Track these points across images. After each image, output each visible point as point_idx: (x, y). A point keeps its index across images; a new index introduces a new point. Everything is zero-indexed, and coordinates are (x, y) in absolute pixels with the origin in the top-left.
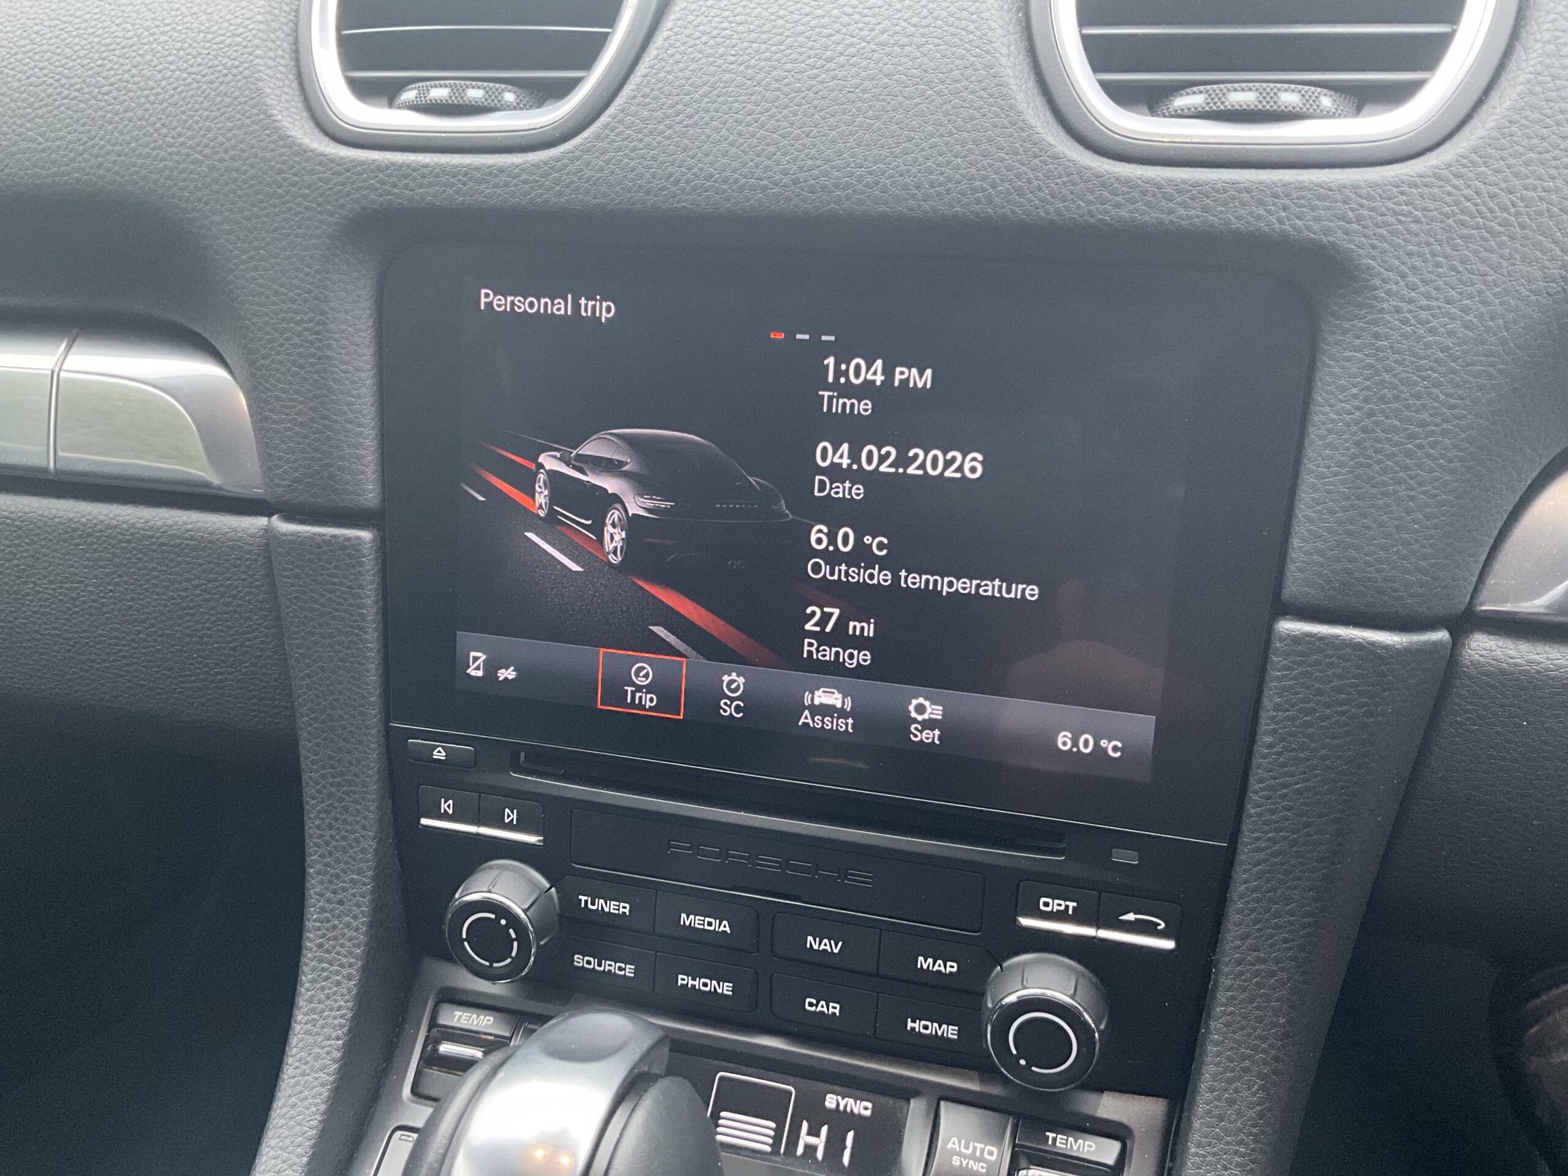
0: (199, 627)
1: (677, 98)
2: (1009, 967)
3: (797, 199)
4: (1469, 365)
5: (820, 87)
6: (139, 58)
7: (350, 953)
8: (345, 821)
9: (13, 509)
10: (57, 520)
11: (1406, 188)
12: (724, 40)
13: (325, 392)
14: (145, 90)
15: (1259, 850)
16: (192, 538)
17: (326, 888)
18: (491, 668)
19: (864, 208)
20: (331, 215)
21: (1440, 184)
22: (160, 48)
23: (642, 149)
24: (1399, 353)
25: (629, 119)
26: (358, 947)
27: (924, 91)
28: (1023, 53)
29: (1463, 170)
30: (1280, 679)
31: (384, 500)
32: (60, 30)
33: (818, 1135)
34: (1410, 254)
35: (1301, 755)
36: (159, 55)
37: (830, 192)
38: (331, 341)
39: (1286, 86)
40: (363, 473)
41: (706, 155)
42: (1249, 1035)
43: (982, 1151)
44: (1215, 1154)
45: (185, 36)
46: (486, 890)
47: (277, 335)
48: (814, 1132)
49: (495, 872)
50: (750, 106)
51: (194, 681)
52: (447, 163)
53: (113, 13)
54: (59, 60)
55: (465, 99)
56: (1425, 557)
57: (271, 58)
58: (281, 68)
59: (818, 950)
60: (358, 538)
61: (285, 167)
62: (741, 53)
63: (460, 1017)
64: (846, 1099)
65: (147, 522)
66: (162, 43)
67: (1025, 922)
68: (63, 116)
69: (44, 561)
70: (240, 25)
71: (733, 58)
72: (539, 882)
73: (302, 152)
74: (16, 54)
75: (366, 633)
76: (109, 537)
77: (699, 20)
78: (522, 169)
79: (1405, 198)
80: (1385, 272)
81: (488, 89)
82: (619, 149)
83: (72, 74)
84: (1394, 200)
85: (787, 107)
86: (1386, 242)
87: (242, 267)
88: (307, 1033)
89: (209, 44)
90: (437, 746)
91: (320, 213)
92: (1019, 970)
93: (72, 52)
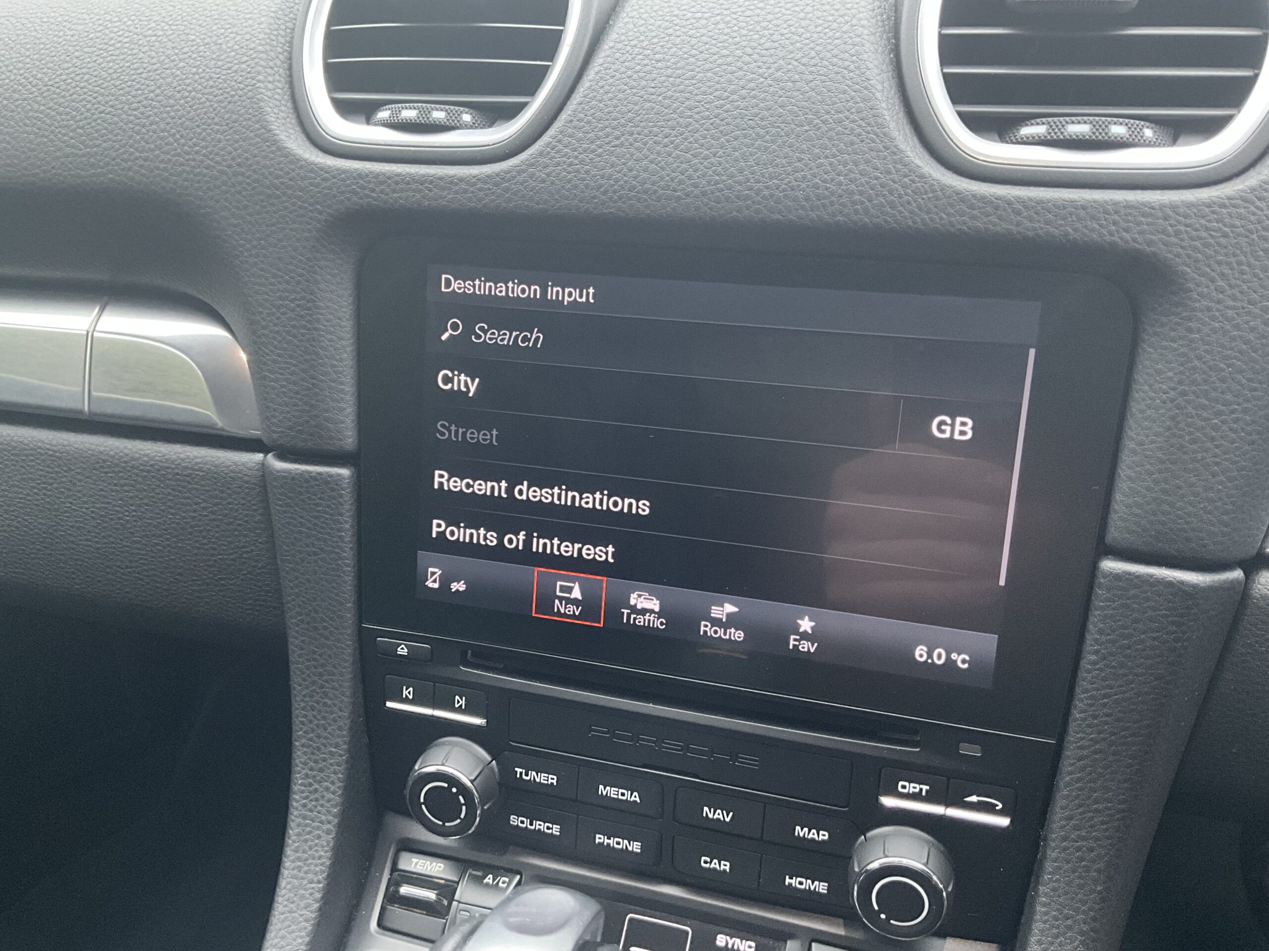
0: (206, 541)
1: (607, 123)
2: (872, 837)
3: (706, 208)
5: (725, 115)
6: (161, 80)
7: (329, 812)
8: (325, 704)
9: (54, 442)
10: (90, 452)
11: (1217, 209)
12: (645, 74)
13: (314, 357)
14: (166, 107)
15: (1081, 748)
16: (200, 470)
17: (309, 758)
18: (445, 582)
19: (760, 216)
20: (320, 213)
21: (1245, 205)
22: (179, 72)
23: (577, 164)
24: (1208, 344)
25: (566, 140)
26: (335, 806)
27: (812, 120)
28: (894, 87)
29: (1265, 194)
30: (1102, 608)
31: (360, 445)
32: (97, 56)
34: (1219, 263)
35: (1120, 672)
36: (178, 78)
37: (733, 202)
38: (319, 316)
39: (1115, 119)
40: (343, 422)
41: (631, 170)
42: (1073, 899)
45: (199, 62)
46: (440, 763)
47: (274, 310)
49: (447, 749)
50: (667, 131)
51: (200, 585)
52: (416, 173)
53: (141, 42)
54: (96, 81)
55: (431, 119)
56: (1226, 513)
57: (270, 82)
58: (278, 91)
59: (713, 820)
60: (339, 475)
61: (281, 173)
62: (660, 85)
63: (417, 863)
64: (734, 939)
65: (164, 456)
66: (180, 68)
67: (885, 801)
68: (99, 127)
69: (79, 486)
70: (244, 54)
71: (654, 90)
72: (482, 756)
73: (296, 160)
74: (61, 75)
75: (344, 552)
76: (133, 467)
77: (624, 58)
78: (479, 179)
79: (1216, 217)
80: (1198, 277)
81: (449, 111)
82: (558, 164)
83: (107, 93)
84: (1207, 218)
85: (698, 131)
86: (1199, 252)
87: (246, 254)
88: (294, 877)
89: (219, 70)
90: (401, 644)
91: (311, 211)
92: (882, 842)
93: (107, 75)
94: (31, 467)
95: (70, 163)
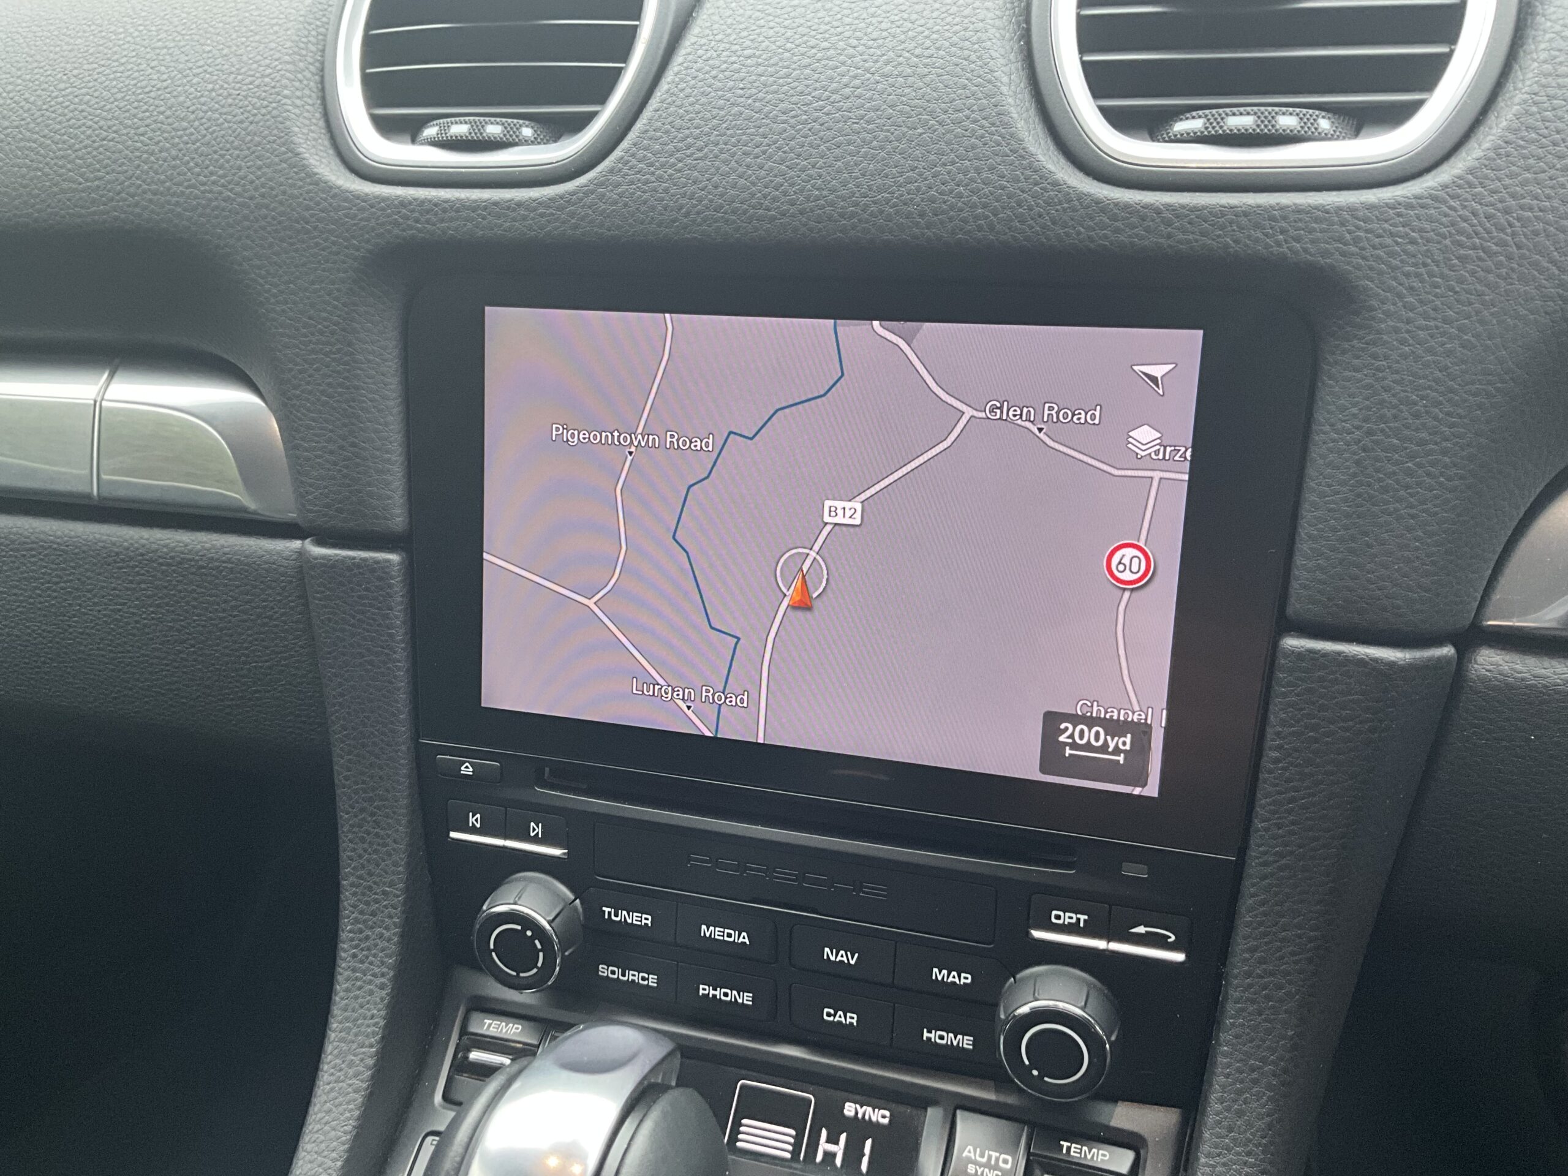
0: (237, 646)
2: (1022, 979)
3: (804, 229)
4: (1467, 384)
5: (826, 118)
6: (173, 100)
7: (383, 963)
8: (377, 835)
9: (59, 533)
10: (101, 544)
11: (1403, 210)
12: (732, 73)
13: (354, 420)
14: (179, 130)
15: (1265, 864)
16: (229, 561)
17: (359, 900)
19: (868, 236)
20: (357, 249)
21: (1436, 205)
22: (192, 89)
23: (653, 182)
24: (1397, 372)
25: (641, 153)
26: (391, 957)
27: (927, 121)
28: (1024, 80)
29: (1459, 191)
30: (1284, 695)
31: (410, 523)
32: (98, 73)
33: (836, 1143)
34: (1407, 275)
35: (1306, 770)
36: (191, 97)
37: (836, 221)
38: (359, 372)
39: (1284, 109)
40: (389, 498)
41: (716, 187)
42: (1259, 1047)
43: (997, 1159)
44: (1224, 1164)
45: (215, 77)
46: (512, 902)
47: (306, 366)
48: (833, 1139)
49: (520, 886)
50: (758, 139)
51: (232, 699)
52: (467, 198)
53: (148, 56)
54: (97, 103)
55: (484, 135)
56: (1427, 574)
57: (298, 98)
59: (835, 962)
60: (388, 561)
61: (312, 204)
62: (749, 86)
63: (490, 1025)
64: (865, 1107)
65: (186, 546)
66: (194, 84)
67: (1037, 934)
68: (101, 157)
69: (88, 585)
70: (268, 66)
71: (741, 92)
72: (565, 894)
73: (329, 188)
74: (56, 97)
76: (151, 560)
77: (709, 55)
78: (540, 203)
79: (1401, 220)
80: (1382, 293)
81: (506, 125)
82: (632, 183)
83: (110, 117)
84: (1391, 222)
85: (794, 138)
86: (1383, 263)
87: (272, 300)
88: (342, 1040)
89: (239, 85)
90: (465, 762)
91: (346, 247)
92: (1032, 982)
93: (110, 95)
94: (34, 563)
95: (69, 200)
